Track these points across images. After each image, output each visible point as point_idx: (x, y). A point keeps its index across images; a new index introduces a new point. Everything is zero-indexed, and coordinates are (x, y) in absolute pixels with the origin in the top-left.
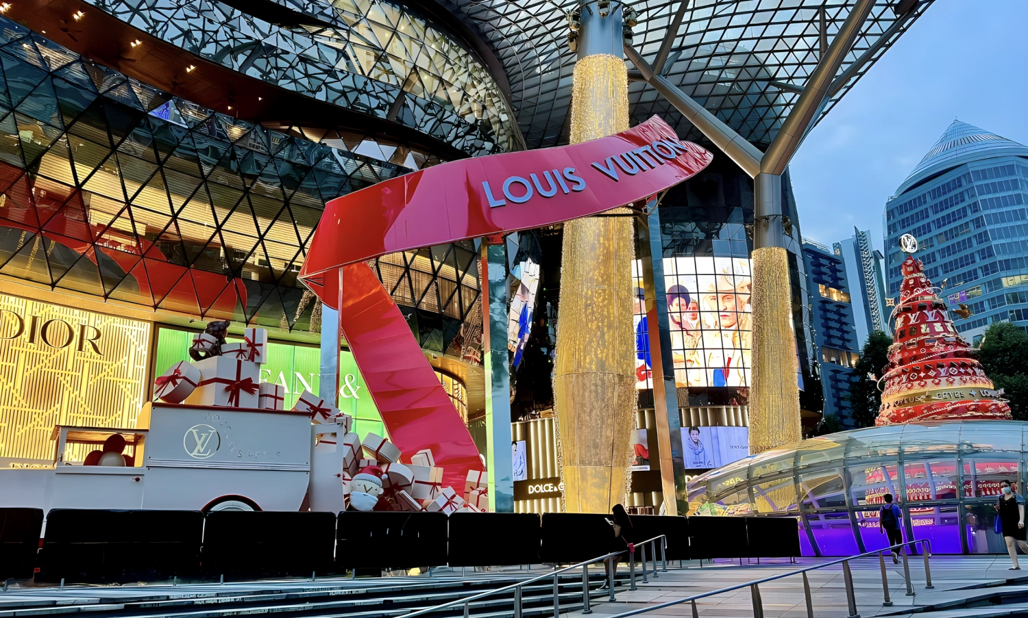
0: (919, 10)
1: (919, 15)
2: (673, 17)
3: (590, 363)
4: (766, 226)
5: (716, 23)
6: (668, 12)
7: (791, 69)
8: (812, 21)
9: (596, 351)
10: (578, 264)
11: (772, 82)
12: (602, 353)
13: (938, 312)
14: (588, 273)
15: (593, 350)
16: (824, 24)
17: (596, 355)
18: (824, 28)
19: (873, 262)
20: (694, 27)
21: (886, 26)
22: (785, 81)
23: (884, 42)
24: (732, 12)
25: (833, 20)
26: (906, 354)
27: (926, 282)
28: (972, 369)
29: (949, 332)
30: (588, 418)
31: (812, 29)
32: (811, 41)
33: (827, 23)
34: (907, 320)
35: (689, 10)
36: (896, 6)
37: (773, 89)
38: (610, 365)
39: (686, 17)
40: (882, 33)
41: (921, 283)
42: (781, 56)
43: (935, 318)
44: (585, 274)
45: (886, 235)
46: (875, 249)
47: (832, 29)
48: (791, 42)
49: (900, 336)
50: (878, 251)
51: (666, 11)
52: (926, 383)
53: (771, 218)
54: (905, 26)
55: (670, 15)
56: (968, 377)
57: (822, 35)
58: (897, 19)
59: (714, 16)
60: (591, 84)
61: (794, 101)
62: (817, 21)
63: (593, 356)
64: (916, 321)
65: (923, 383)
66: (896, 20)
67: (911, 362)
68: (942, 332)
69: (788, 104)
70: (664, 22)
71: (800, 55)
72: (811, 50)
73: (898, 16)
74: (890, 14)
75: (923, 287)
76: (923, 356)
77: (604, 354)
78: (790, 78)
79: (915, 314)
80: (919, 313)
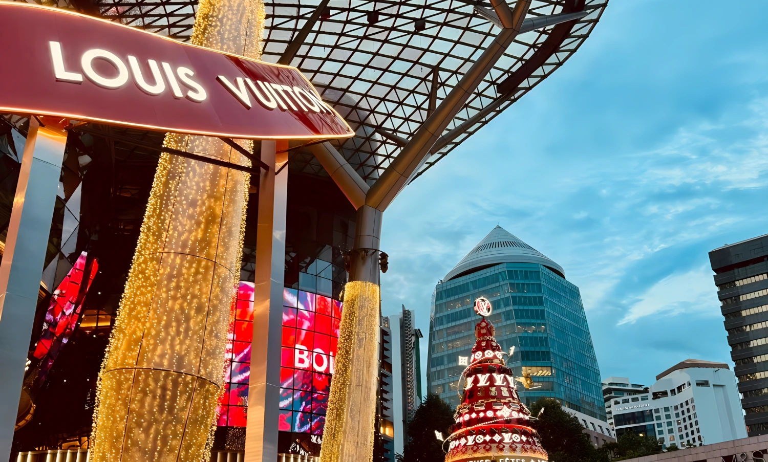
0: (516, 95)
1: (515, 100)
2: (297, 33)
3: (162, 356)
4: (364, 259)
5: (338, 54)
6: (293, 27)
7: (397, 122)
8: (424, 80)
9: (173, 339)
10: (167, 221)
11: (378, 130)
12: (182, 343)
13: (505, 377)
14: (180, 235)
15: (170, 338)
16: (436, 85)
17: (172, 346)
18: (435, 89)
19: (413, 339)
20: (317, 52)
21: (487, 102)
22: (391, 132)
23: (482, 118)
24: (354, 48)
25: (443, 84)
26: (474, 415)
27: (496, 346)
28: (532, 438)
29: (513, 398)
30: (143, 436)
31: (422, 88)
32: (420, 99)
33: (438, 85)
34: (476, 381)
35: (314, 32)
36: (498, 85)
37: (378, 136)
38: (190, 363)
39: (310, 38)
40: (481, 108)
41: (493, 346)
42: (391, 106)
43: (503, 383)
44: (176, 235)
45: (433, 314)
46: (417, 328)
47: (441, 93)
48: (402, 95)
49: (469, 396)
50: (419, 330)
51: (292, 24)
52: (491, 447)
53: (371, 252)
54: (502, 107)
55: (295, 30)
56: (529, 446)
57: (432, 96)
58: (497, 99)
59: (336, 46)
60: (221, 12)
61: (395, 155)
62: (429, 81)
63: (168, 347)
64: (486, 383)
65: (488, 447)
66: (495, 99)
67: (478, 424)
68: (508, 397)
69: (388, 156)
70: (287, 36)
71: (409, 111)
72: (418, 108)
73: (499, 95)
74: (492, 92)
75: (494, 350)
76: (491, 419)
77: (184, 347)
78: (395, 131)
79: (484, 376)
80: (488, 375)
